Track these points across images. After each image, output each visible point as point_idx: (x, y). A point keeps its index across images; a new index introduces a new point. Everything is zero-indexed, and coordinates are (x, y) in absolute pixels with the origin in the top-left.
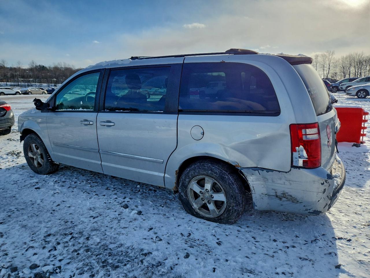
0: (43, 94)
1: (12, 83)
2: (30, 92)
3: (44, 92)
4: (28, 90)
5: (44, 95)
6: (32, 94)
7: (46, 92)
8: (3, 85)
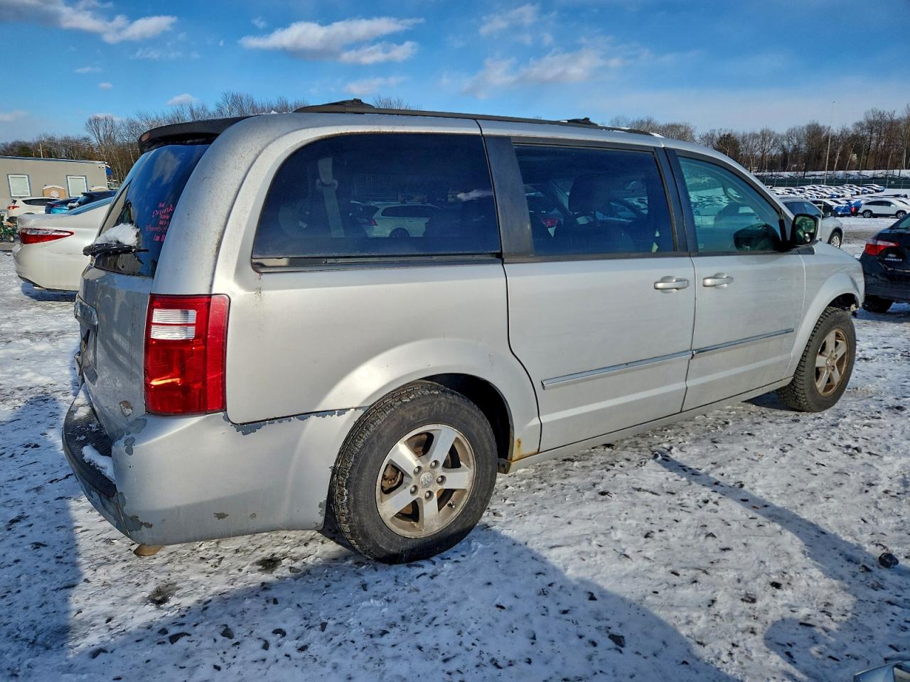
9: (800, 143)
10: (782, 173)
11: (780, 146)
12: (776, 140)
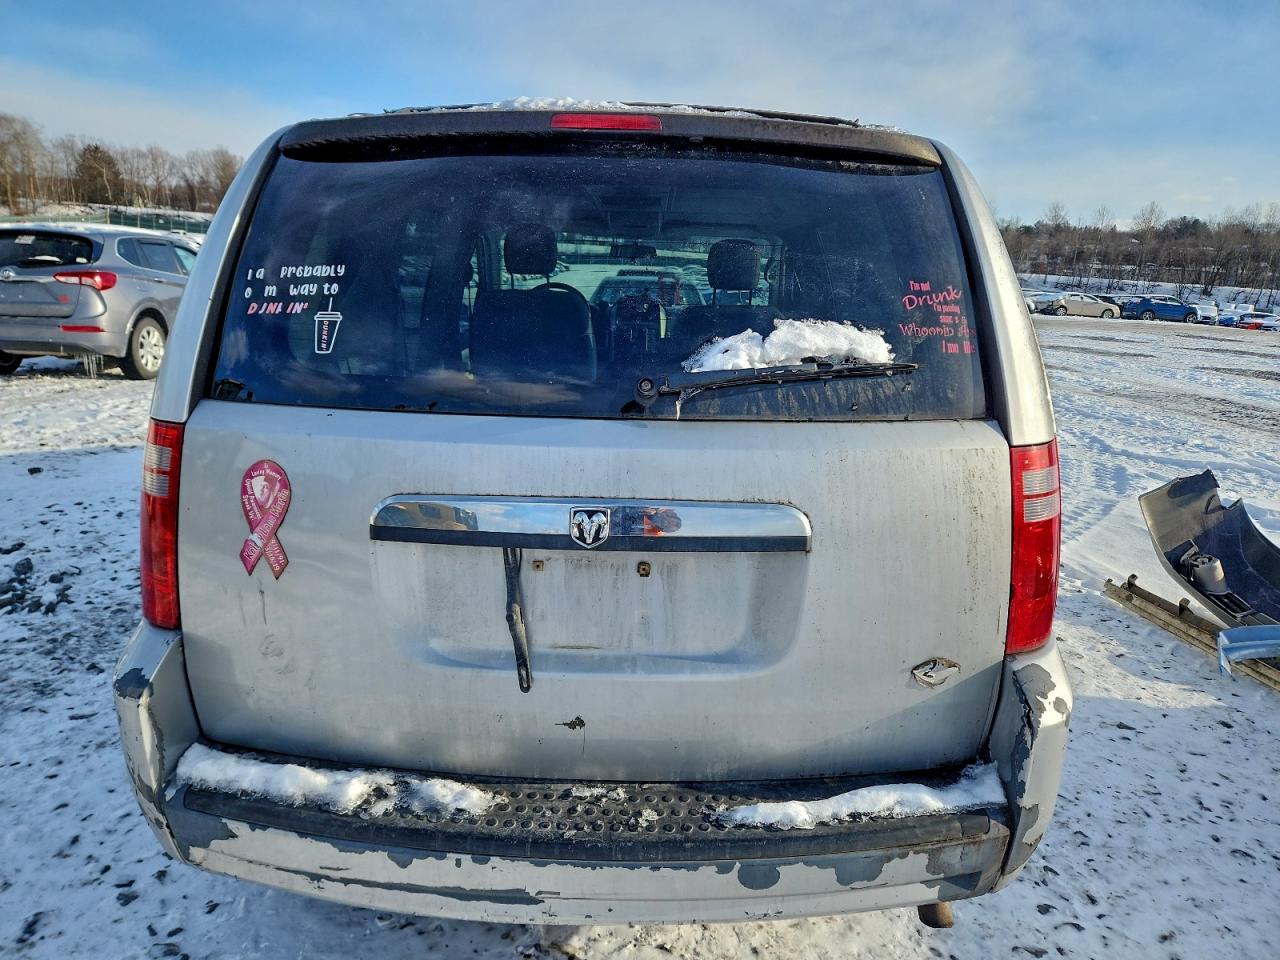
0: (1101, 317)
1: (1063, 279)
2: (1062, 306)
3: (1111, 310)
4: (1058, 300)
5: (1106, 320)
6: (1065, 314)
7: (1116, 310)
8: (1035, 285)
9: (207, 173)
10: (191, 214)
11: (181, 174)
12: (173, 166)
